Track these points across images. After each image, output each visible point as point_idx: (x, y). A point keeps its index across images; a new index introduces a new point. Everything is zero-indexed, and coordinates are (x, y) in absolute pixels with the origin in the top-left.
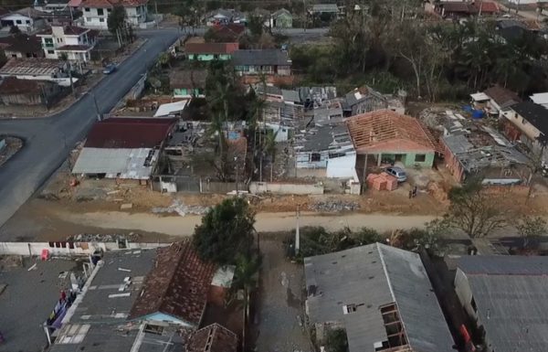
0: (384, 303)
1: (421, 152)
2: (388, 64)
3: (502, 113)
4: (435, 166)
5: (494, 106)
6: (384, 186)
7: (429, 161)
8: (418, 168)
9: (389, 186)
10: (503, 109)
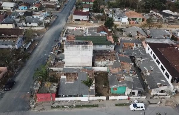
0: (137, 31)
1: (140, 18)
2: (130, 6)
3: (156, 14)
4: (142, 21)
5: (154, 13)
6: (133, 23)
7: (141, 20)
8: (139, 21)
9: (134, 23)
10: (156, 13)
